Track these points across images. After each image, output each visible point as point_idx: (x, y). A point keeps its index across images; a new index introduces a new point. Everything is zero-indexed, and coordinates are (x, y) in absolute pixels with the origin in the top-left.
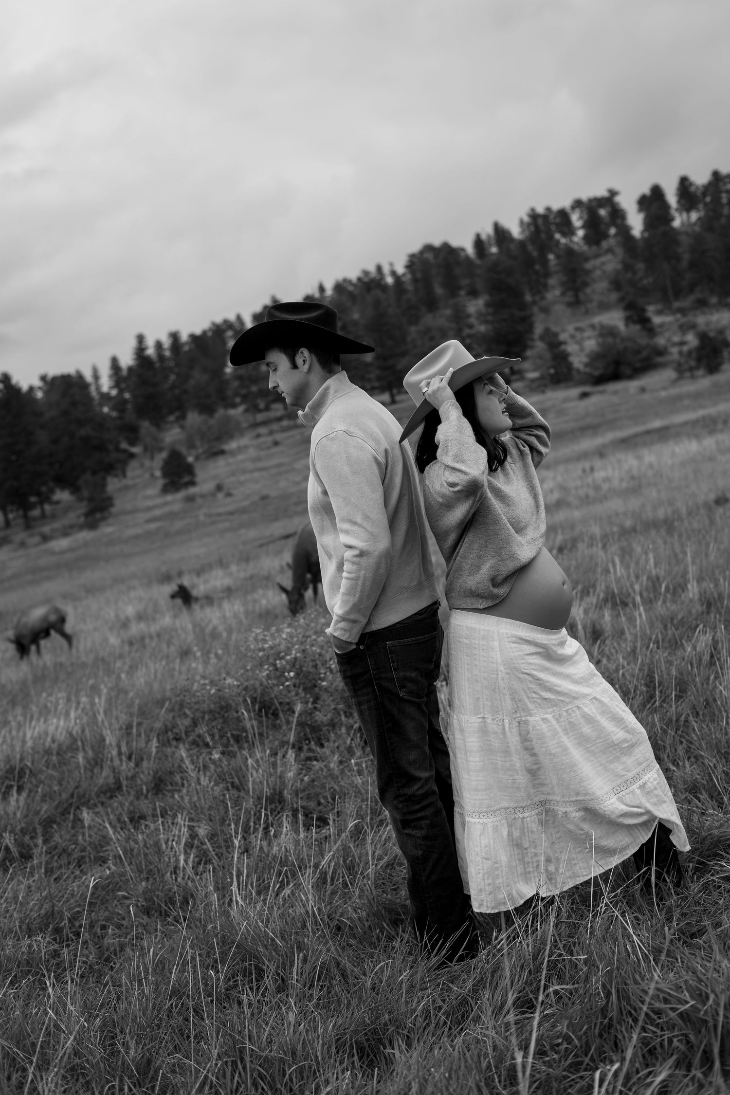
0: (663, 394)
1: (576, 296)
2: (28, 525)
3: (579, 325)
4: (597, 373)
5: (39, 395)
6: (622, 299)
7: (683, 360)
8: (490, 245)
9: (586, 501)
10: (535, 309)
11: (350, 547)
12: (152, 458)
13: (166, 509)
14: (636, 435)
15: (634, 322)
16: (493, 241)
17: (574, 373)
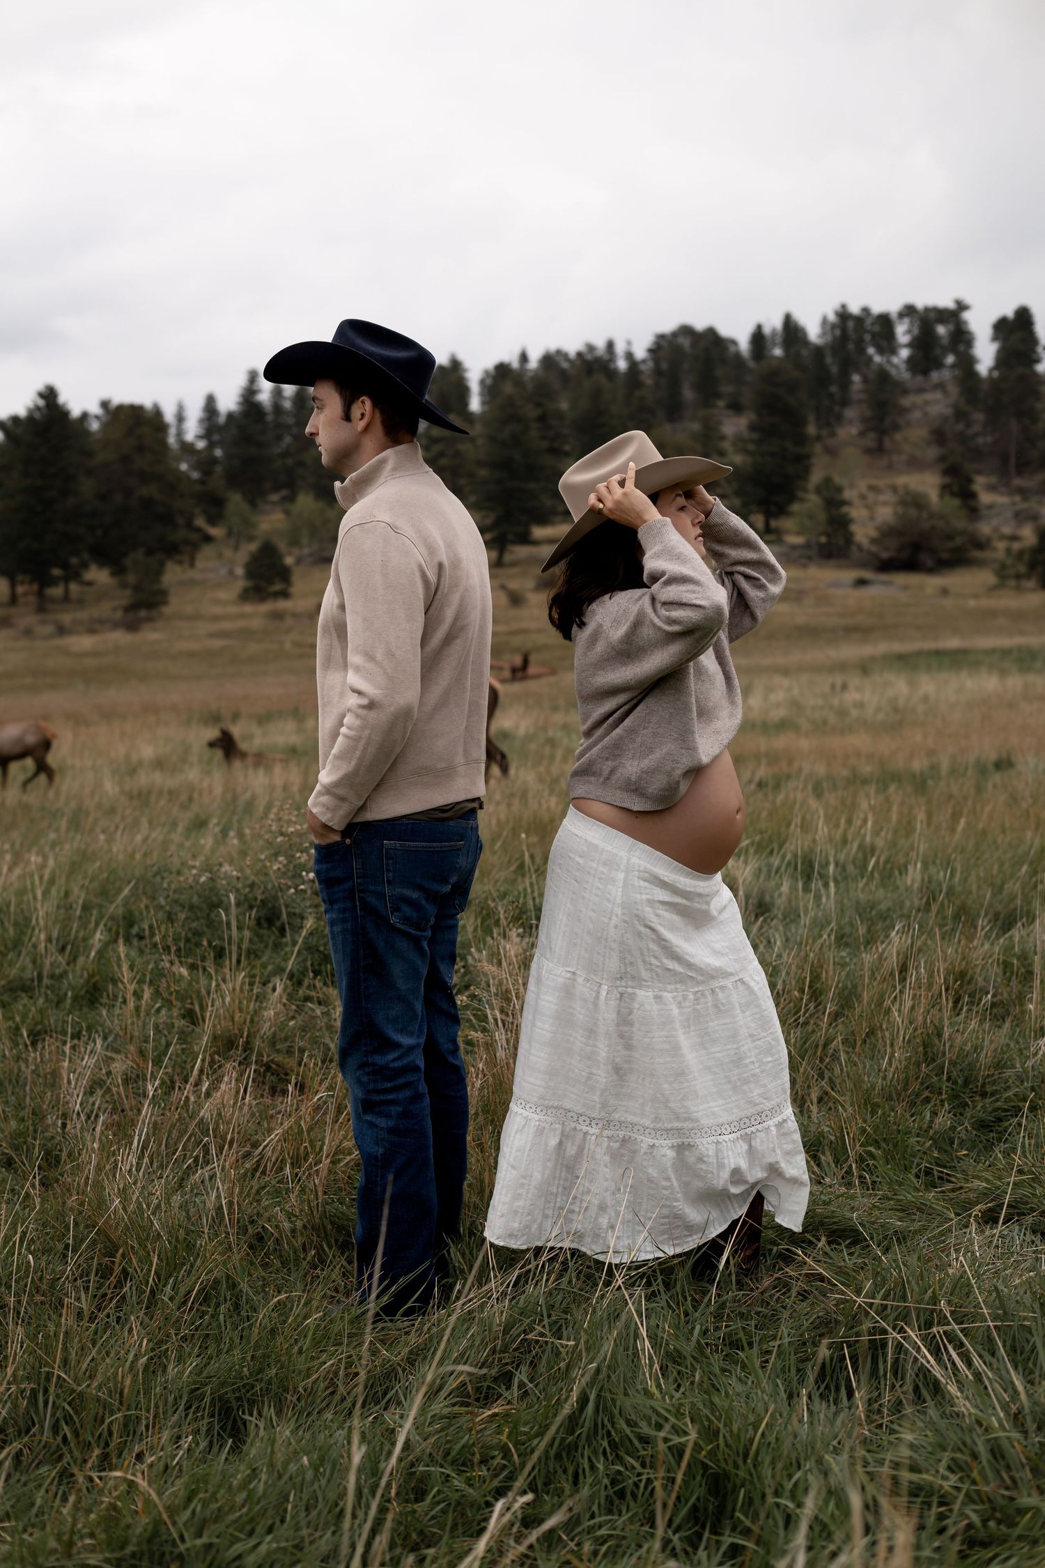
0: (972, 603)
1: (880, 441)
2: (42, 607)
3: (875, 482)
4: (885, 555)
5: (95, 426)
6: (942, 459)
7: (1009, 561)
8: (774, 345)
9: (820, 727)
10: (818, 448)
11: (359, 693)
12: (236, 548)
13: (241, 624)
14: (919, 653)
15: (953, 495)
16: (779, 339)
17: (854, 548)
